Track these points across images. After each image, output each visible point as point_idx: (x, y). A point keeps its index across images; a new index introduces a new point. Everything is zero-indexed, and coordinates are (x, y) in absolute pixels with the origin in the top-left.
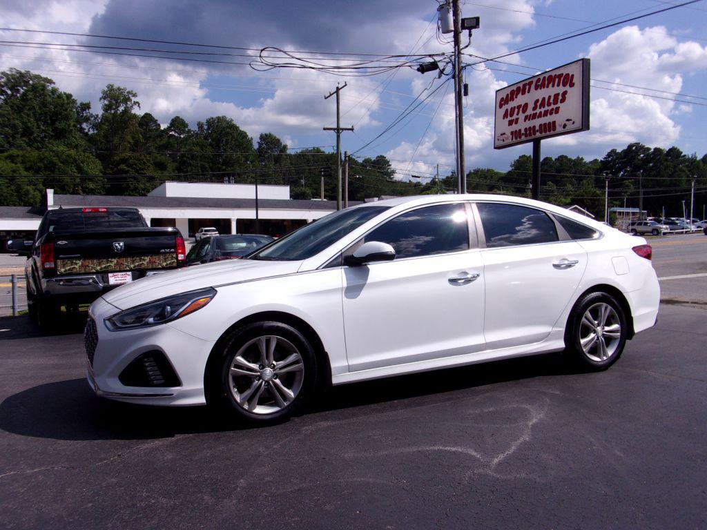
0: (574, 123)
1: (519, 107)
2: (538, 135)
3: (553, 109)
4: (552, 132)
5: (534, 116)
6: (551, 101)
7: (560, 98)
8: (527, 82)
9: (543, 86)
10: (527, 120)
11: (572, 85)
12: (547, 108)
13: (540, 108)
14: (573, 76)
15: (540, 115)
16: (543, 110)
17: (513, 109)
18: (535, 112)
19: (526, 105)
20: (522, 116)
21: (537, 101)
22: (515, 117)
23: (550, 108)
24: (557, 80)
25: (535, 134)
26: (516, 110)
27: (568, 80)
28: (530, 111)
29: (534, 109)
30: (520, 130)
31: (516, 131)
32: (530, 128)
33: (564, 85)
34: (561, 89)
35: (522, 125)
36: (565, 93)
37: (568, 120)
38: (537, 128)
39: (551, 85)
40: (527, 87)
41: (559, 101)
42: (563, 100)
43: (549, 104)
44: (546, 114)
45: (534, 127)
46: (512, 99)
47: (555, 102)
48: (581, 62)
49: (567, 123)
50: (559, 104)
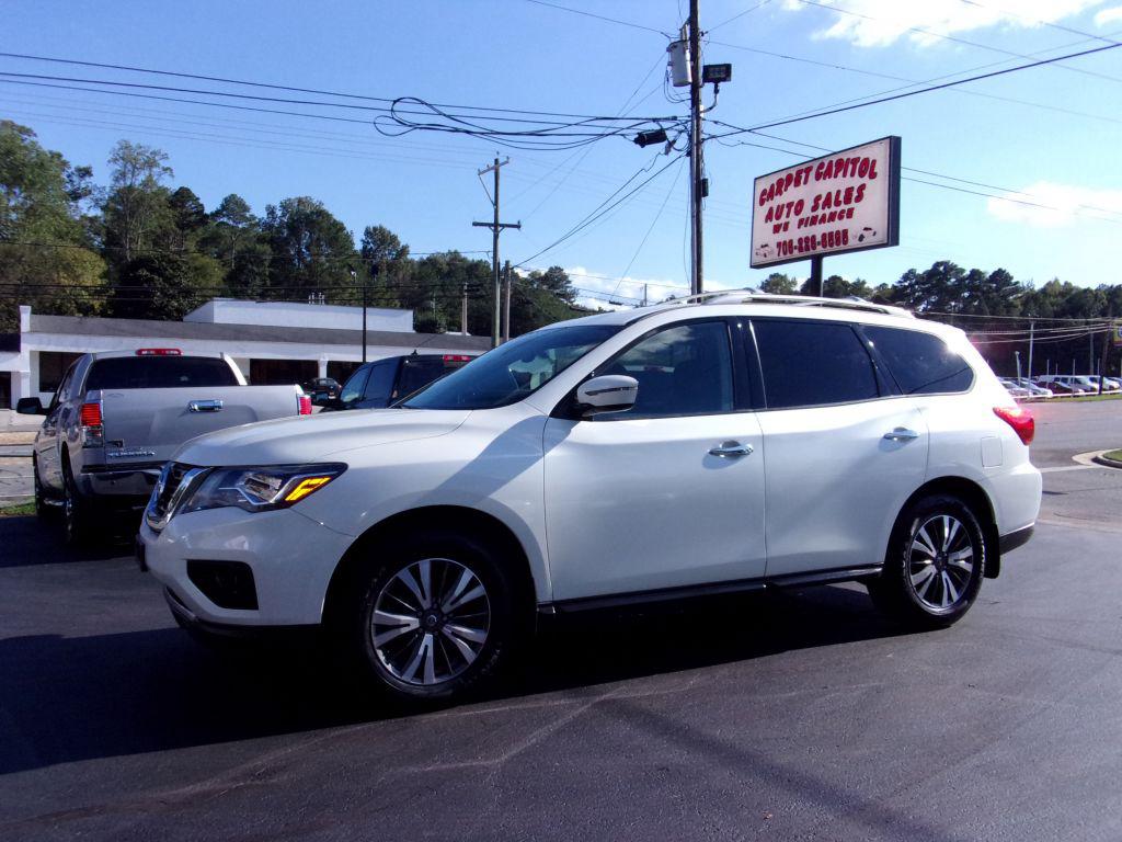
0: (875, 234)
1: (790, 205)
2: (820, 249)
3: (843, 211)
4: (842, 247)
5: (814, 221)
6: (841, 198)
7: (855, 194)
8: (804, 167)
9: (828, 174)
10: (803, 226)
11: (873, 176)
12: (833, 209)
13: (823, 208)
14: (874, 162)
15: (823, 220)
16: (827, 211)
17: (780, 208)
18: (814, 214)
19: (801, 203)
20: (794, 220)
21: (818, 198)
22: (783, 220)
23: (839, 209)
24: (850, 167)
25: (814, 248)
26: (785, 210)
27: (867, 168)
28: (807, 213)
29: (814, 208)
30: (791, 241)
31: (785, 242)
32: (807, 238)
33: (862, 175)
34: (856, 182)
35: (795, 234)
36: (862, 187)
37: (866, 229)
38: (819, 239)
39: (841, 174)
40: (803, 175)
41: (853, 198)
42: (859, 199)
43: (838, 203)
44: (832, 217)
45: (814, 237)
46: (779, 192)
47: (848, 200)
48: (888, 140)
49: (865, 233)
50: (853, 204)
